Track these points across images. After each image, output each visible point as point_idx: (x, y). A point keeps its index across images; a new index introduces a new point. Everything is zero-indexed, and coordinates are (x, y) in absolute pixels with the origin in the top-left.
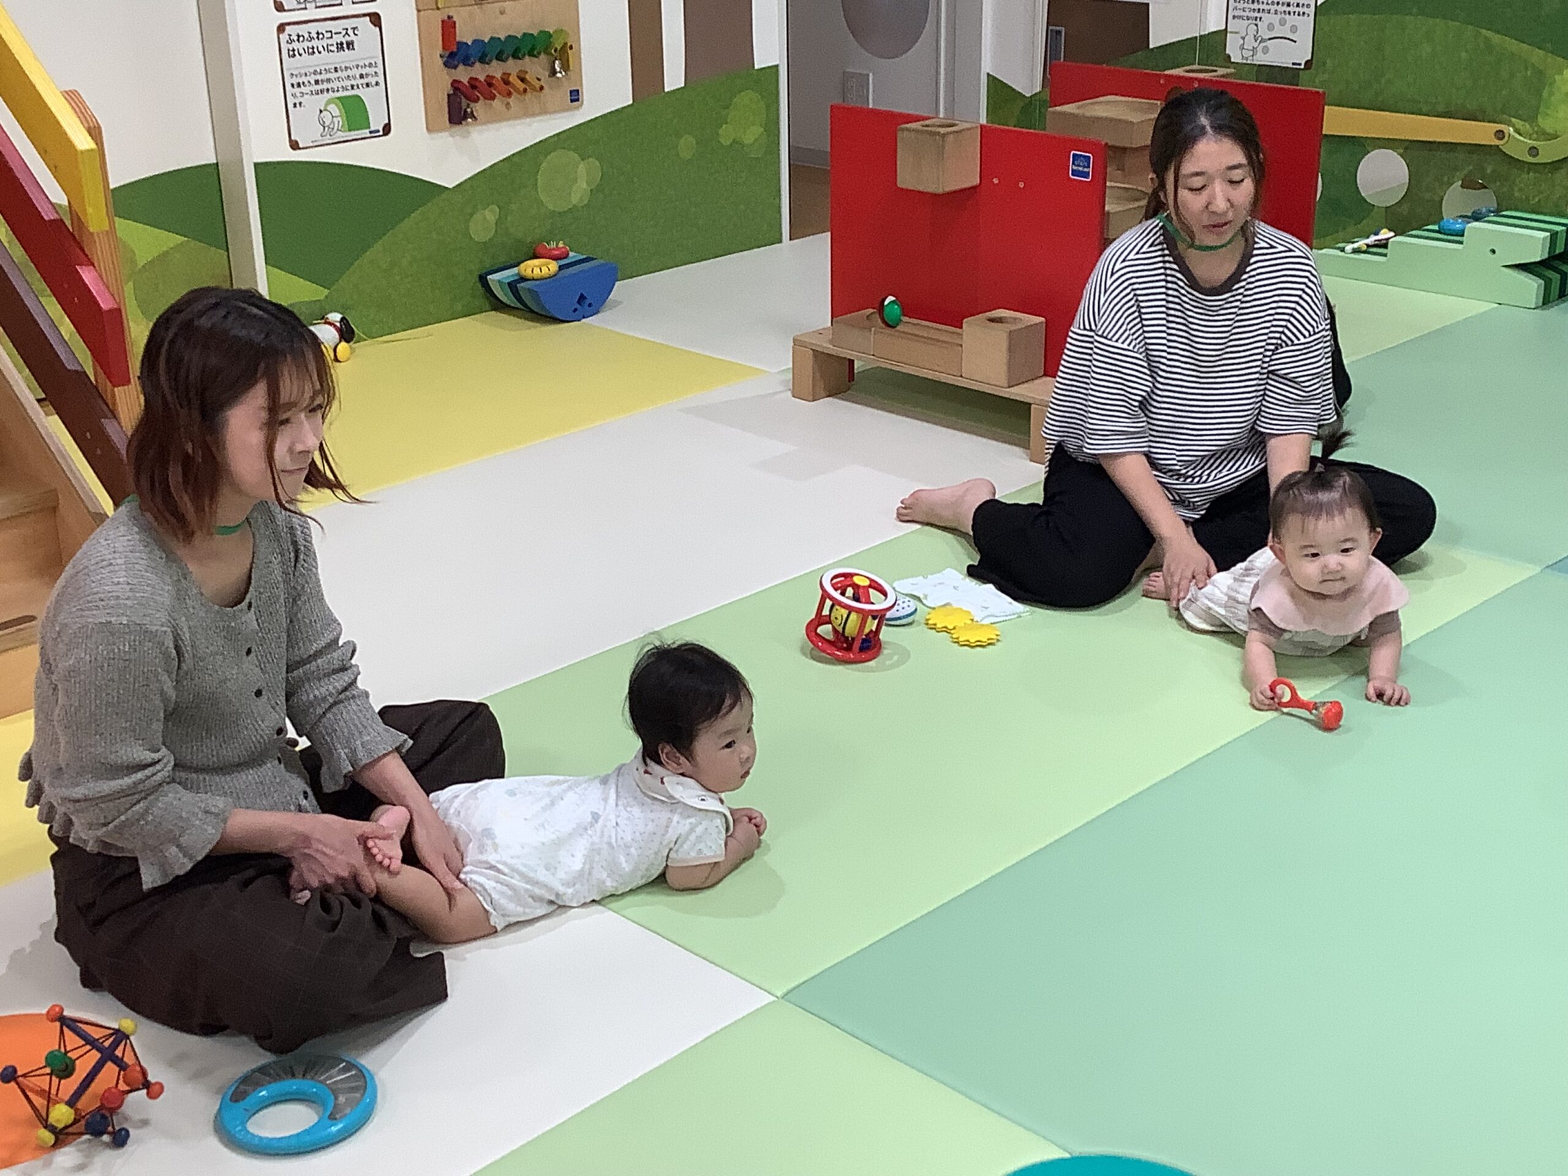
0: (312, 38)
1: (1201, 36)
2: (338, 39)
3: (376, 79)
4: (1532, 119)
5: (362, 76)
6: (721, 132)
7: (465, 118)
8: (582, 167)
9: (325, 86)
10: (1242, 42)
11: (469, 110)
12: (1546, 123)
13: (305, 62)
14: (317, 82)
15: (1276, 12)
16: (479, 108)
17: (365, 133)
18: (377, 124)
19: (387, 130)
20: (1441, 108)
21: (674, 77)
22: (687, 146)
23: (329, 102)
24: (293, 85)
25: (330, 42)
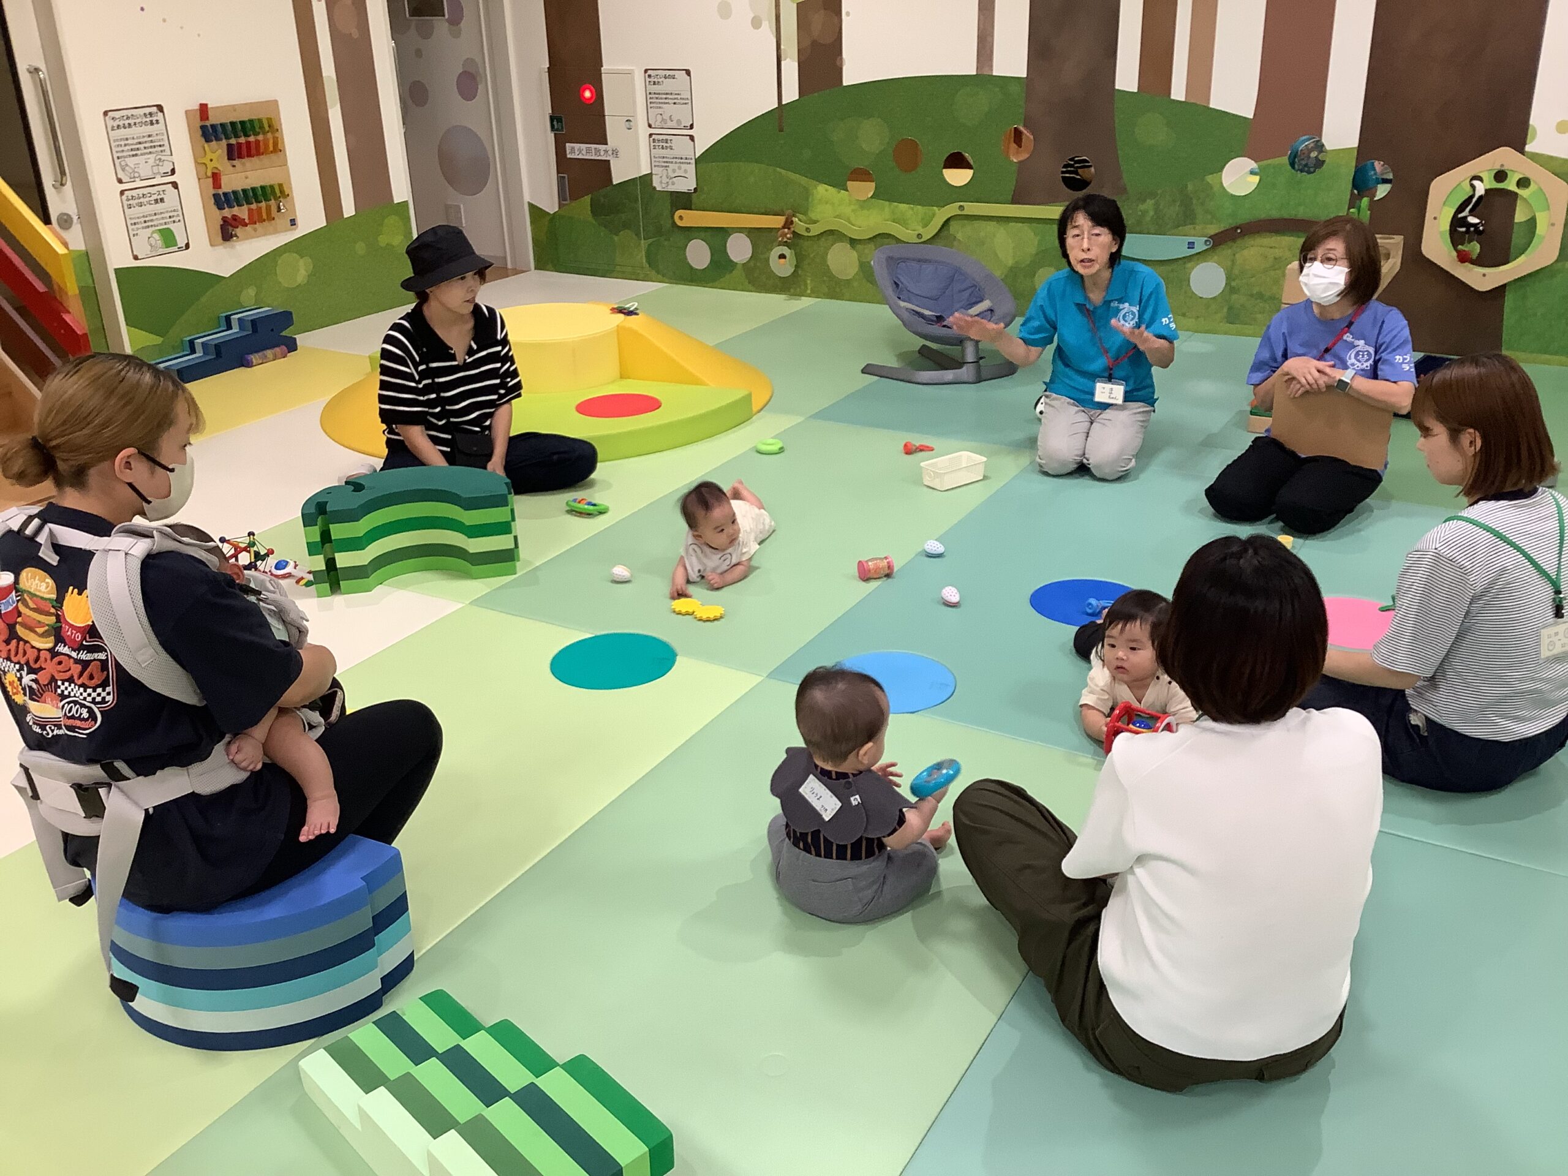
0: (140, 198)
1: (640, 177)
2: (155, 197)
3: (178, 218)
4: (805, 213)
5: (170, 217)
6: (379, 239)
7: (231, 236)
8: (301, 262)
9: (150, 224)
10: (660, 179)
11: (233, 233)
12: (813, 215)
13: (137, 211)
14: (145, 222)
15: (676, 163)
16: (239, 231)
17: (175, 249)
18: (181, 243)
19: (187, 246)
20: (763, 211)
21: (349, 208)
22: (360, 248)
23: (153, 232)
24: (131, 224)
25: (151, 199)
